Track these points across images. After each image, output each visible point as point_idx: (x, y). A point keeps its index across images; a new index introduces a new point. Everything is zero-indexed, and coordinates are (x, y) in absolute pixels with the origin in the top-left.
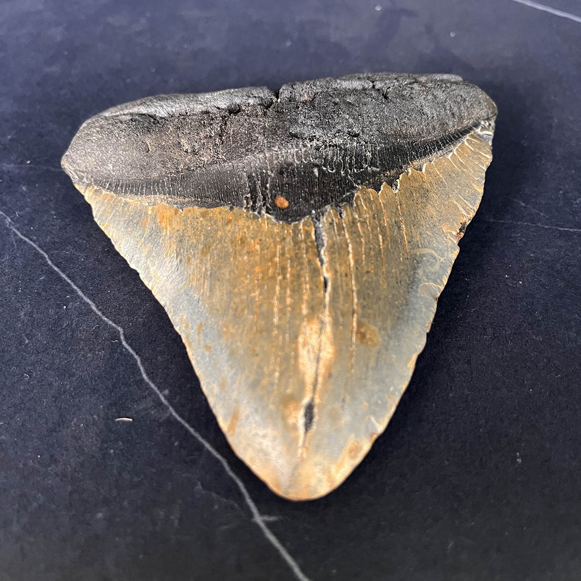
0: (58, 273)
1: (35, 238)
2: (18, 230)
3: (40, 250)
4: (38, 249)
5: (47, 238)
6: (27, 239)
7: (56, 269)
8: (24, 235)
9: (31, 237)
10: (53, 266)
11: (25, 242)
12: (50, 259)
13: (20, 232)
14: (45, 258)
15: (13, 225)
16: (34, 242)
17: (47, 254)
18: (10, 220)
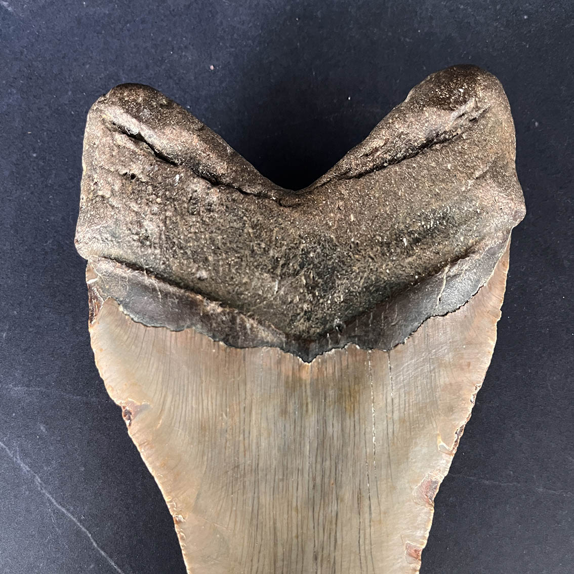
0: (106, 559)
2: (53, 497)
7: (103, 553)
9: (68, 507)
12: (93, 539)
13: (55, 499)
15: (45, 488)
18: (39, 480)
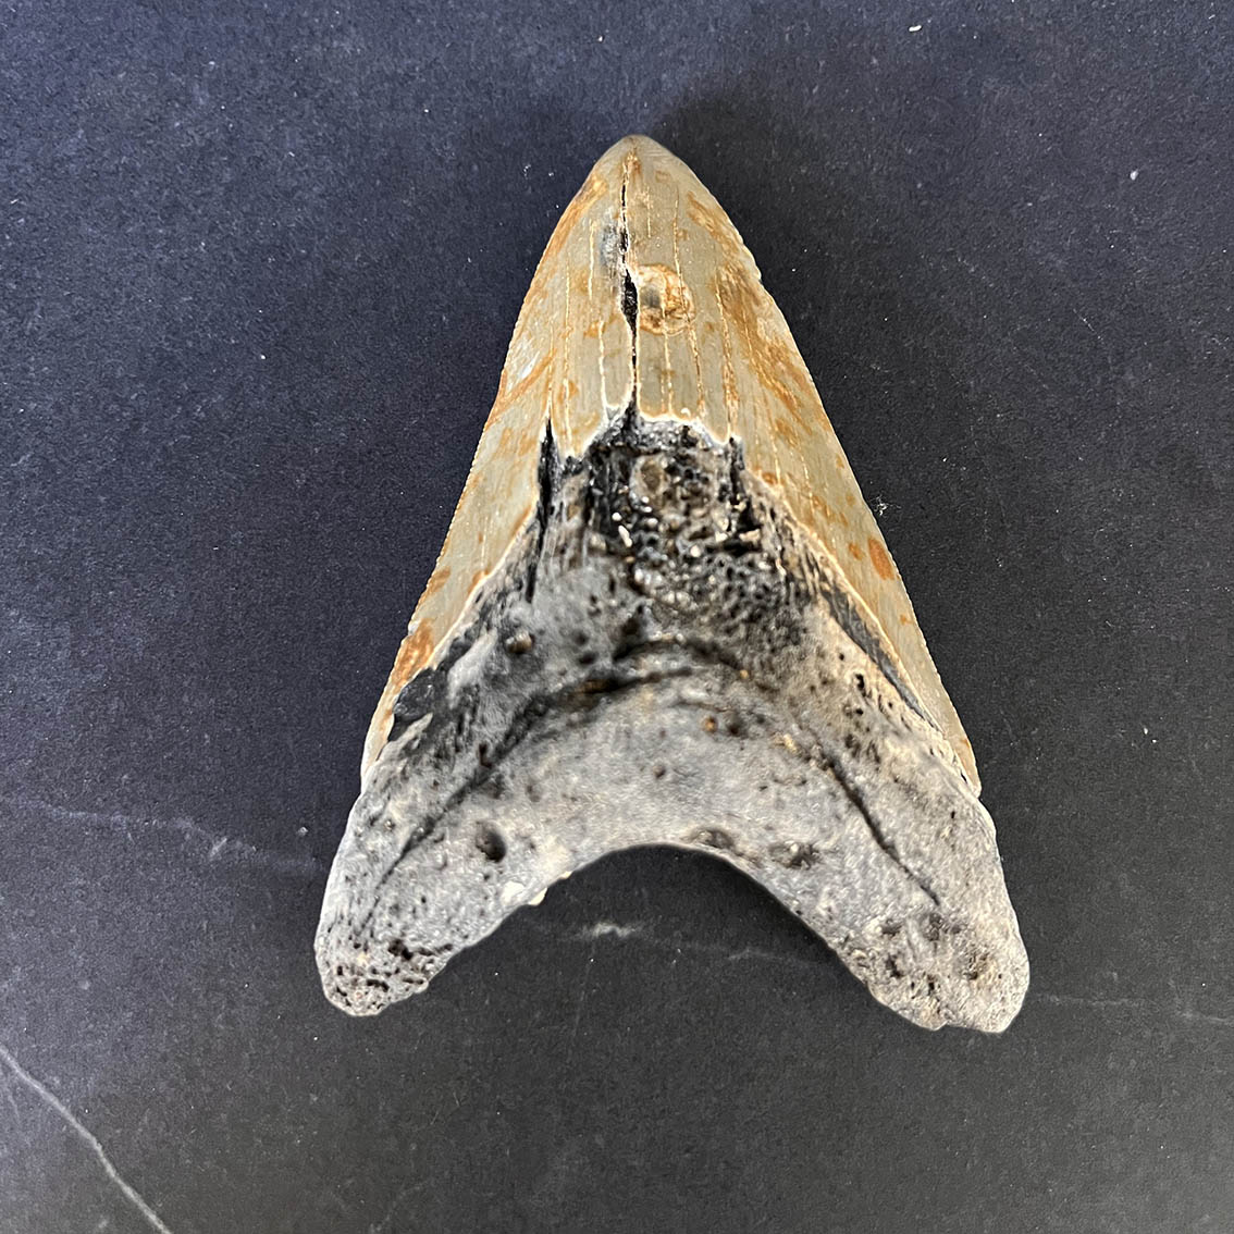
0: (136, 1208)
1: (58, 1082)
3: (78, 1126)
4: (73, 1120)
5: (86, 1082)
6: (37, 1086)
7: (129, 1191)
8: (29, 1070)
9: (48, 1079)
10: (120, 1182)
11: (37, 1096)
12: (109, 1157)
14: (96, 1151)
16: (58, 1094)
17: (99, 1142)
